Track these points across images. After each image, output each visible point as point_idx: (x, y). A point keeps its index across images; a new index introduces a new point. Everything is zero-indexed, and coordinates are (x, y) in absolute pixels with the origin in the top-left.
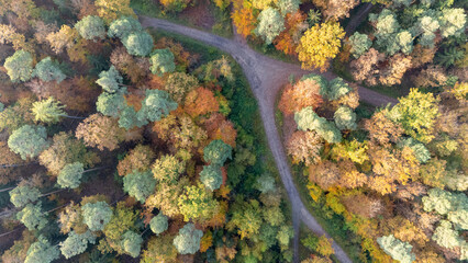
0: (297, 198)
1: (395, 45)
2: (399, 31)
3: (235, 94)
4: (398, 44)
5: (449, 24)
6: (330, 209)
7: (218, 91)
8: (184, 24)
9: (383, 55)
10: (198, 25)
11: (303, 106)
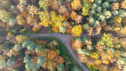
0: (85, 68)
1: (96, 25)
2: (95, 21)
3: (60, 47)
4: (96, 24)
5: (107, 16)
6: (94, 69)
7: (55, 49)
8: (41, 33)
9: (93, 28)
10: (44, 33)
11: (78, 48)
